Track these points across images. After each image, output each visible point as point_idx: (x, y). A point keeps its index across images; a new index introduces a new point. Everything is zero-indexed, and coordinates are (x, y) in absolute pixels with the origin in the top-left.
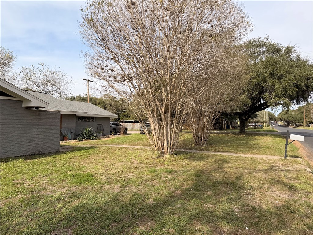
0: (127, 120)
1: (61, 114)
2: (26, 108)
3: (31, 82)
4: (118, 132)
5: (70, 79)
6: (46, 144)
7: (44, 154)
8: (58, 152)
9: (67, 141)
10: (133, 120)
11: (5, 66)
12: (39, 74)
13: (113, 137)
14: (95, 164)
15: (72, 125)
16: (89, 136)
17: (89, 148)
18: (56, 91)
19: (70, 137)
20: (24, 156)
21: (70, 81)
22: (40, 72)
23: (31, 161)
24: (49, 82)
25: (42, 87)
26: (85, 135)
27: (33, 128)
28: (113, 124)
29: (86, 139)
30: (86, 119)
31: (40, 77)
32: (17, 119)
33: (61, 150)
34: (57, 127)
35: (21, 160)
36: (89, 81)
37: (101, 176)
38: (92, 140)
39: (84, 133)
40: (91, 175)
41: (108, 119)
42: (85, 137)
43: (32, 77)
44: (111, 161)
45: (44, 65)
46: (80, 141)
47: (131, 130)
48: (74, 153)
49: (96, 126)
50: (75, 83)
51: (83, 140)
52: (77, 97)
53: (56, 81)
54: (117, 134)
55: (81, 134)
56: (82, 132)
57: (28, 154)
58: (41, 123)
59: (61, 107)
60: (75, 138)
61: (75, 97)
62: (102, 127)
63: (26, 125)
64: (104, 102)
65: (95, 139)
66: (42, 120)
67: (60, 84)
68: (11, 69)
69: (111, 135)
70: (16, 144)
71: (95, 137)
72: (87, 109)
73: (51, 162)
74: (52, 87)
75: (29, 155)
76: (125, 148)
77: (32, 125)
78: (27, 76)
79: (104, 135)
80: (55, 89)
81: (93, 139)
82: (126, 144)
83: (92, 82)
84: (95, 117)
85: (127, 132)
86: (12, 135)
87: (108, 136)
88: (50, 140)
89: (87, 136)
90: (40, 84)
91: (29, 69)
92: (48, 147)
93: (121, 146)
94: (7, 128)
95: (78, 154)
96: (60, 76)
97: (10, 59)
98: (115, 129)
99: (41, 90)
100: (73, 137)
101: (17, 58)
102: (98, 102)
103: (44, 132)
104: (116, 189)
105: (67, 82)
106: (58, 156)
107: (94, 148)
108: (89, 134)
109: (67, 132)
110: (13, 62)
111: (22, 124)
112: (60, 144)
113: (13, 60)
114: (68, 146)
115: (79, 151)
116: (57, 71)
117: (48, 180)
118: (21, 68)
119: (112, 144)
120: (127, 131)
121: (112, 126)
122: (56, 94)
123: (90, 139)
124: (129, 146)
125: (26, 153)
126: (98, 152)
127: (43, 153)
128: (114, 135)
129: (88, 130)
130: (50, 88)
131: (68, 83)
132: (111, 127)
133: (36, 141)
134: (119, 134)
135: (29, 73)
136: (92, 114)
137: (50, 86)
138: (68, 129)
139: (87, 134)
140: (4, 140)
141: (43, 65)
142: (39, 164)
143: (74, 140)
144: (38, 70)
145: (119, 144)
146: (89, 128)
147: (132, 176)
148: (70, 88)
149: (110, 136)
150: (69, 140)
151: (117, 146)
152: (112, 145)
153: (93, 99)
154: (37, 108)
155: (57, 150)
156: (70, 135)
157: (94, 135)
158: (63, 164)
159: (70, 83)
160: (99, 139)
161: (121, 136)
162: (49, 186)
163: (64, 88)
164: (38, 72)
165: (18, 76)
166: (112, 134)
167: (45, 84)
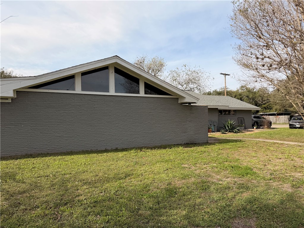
0: (268, 112)
1: (208, 108)
2: (181, 104)
3: (177, 82)
4: (261, 126)
5: (208, 75)
6: (197, 135)
7: (195, 144)
8: (207, 142)
9: (212, 133)
10: (275, 113)
11: (158, 72)
12: (183, 74)
13: (256, 131)
14: (249, 158)
15: (215, 118)
16: (232, 129)
17: (236, 141)
18: (196, 88)
19: (214, 129)
20: (181, 144)
21: (208, 77)
22: (184, 73)
23: (188, 149)
24: (191, 81)
25: (185, 86)
26: (227, 128)
27: (187, 120)
28: (255, 117)
29: (229, 132)
30: (227, 113)
31: (183, 77)
32: (175, 113)
33: (209, 142)
34: (206, 120)
35: (181, 148)
36: (226, 75)
37: (261, 171)
38: (234, 133)
39: (226, 126)
40: (250, 168)
41: (249, 112)
42: (227, 130)
43: (177, 78)
44: (266, 156)
45: (187, 66)
46: (223, 133)
47: (274, 124)
48: (222, 145)
49: (237, 119)
50: (214, 79)
51: (226, 132)
52: (213, 91)
53: (197, 79)
54: (260, 128)
55: (224, 127)
56: (224, 125)
57: (183, 143)
58: (192, 117)
59: (204, 102)
60: (218, 131)
61: (212, 92)
62: (243, 121)
63: (182, 118)
64: (240, 95)
65: (238, 132)
66: (193, 113)
67: (200, 81)
68: (162, 73)
69: (253, 128)
70: (175, 134)
71: (237, 130)
72: (227, 102)
73: (205, 152)
74: (193, 85)
75: (185, 144)
76: (278, 143)
77: (186, 118)
78: (173, 77)
79: (246, 129)
80: (195, 86)
81: (236, 133)
82: (276, 139)
83: (229, 75)
84: (236, 110)
85: (271, 126)
86: (172, 126)
87: (251, 130)
88: (200, 132)
89: (229, 129)
90: (183, 84)
91: (175, 72)
92: (199, 138)
93: (272, 141)
94: (168, 121)
95: (227, 146)
96: (200, 74)
97: (162, 65)
98: (257, 122)
99: (185, 88)
100: (216, 130)
101: (167, 64)
102: (234, 95)
103: (195, 124)
104: (287, 188)
105: (206, 78)
106: (208, 146)
107: (240, 141)
108: (232, 127)
109: (210, 125)
110: (164, 67)
111: (178, 117)
112: (209, 136)
113: (164, 66)
114: (214, 138)
115: (228, 144)
116: (196, 69)
117: (210, 168)
118: (169, 71)
119: (259, 138)
120: (271, 124)
121: (254, 119)
122: (196, 91)
123: (233, 132)
124: (282, 142)
125: (182, 142)
126: (246, 146)
127: (195, 142)
128: (257, 128)
129: (231, 123)
130: (191, 86)
131: (207, 80)
132: (252, 120)
133: (189, 132)
134: (262, 128)
135: (175, 75)
136: (232, 107)
137: (191, 84)
138: (211, 122)
139: (229, 127)
140: (167, 131)
141: (185, 66)
142: (195, 152)
143: (218, 133)
144: (181, 71)
145: (267, 139)
146: (231, 121)
147: (301, 176)
148: (209, 83)
149: (252, 130)
150: (213, 132)
151: (266, 141)
152: (260, 140)
153: (229, 92)
154: (190, 103)
155: (206, 141)
156: (213, 127)
157: (236, 128)
158: (217, 155)
159: (208, 79)
160: (242, 132)
161: (265, 130)
162: (213, 174)
163: (203, 84)
164: (181, 73)
165: (167, 78)
166: (255, 128)
167: (188, 83)
